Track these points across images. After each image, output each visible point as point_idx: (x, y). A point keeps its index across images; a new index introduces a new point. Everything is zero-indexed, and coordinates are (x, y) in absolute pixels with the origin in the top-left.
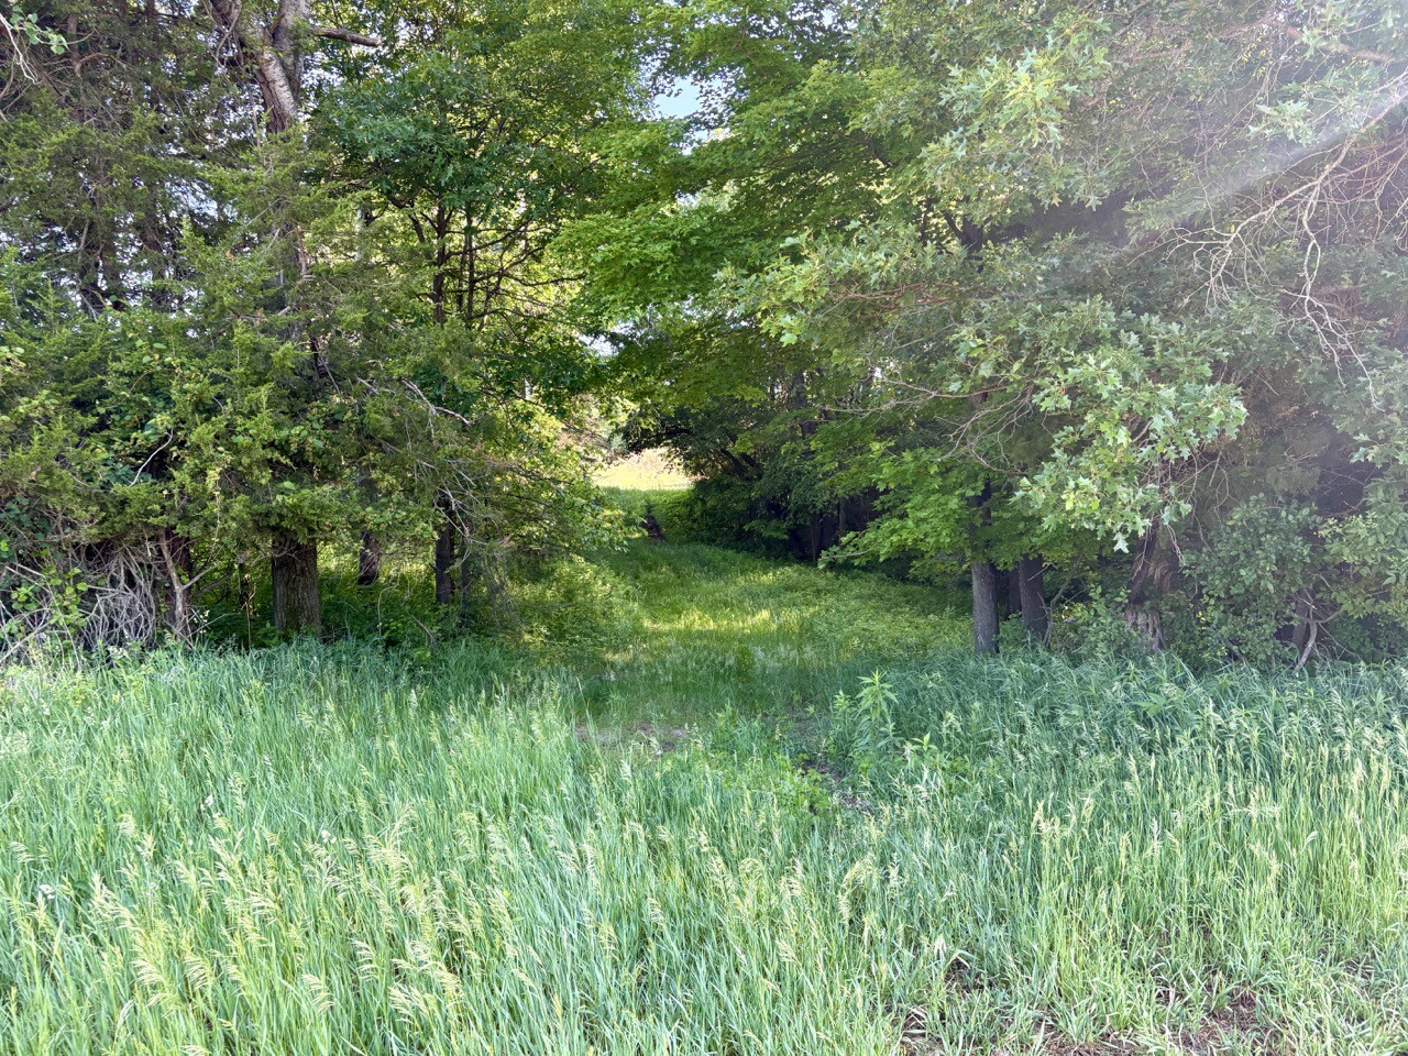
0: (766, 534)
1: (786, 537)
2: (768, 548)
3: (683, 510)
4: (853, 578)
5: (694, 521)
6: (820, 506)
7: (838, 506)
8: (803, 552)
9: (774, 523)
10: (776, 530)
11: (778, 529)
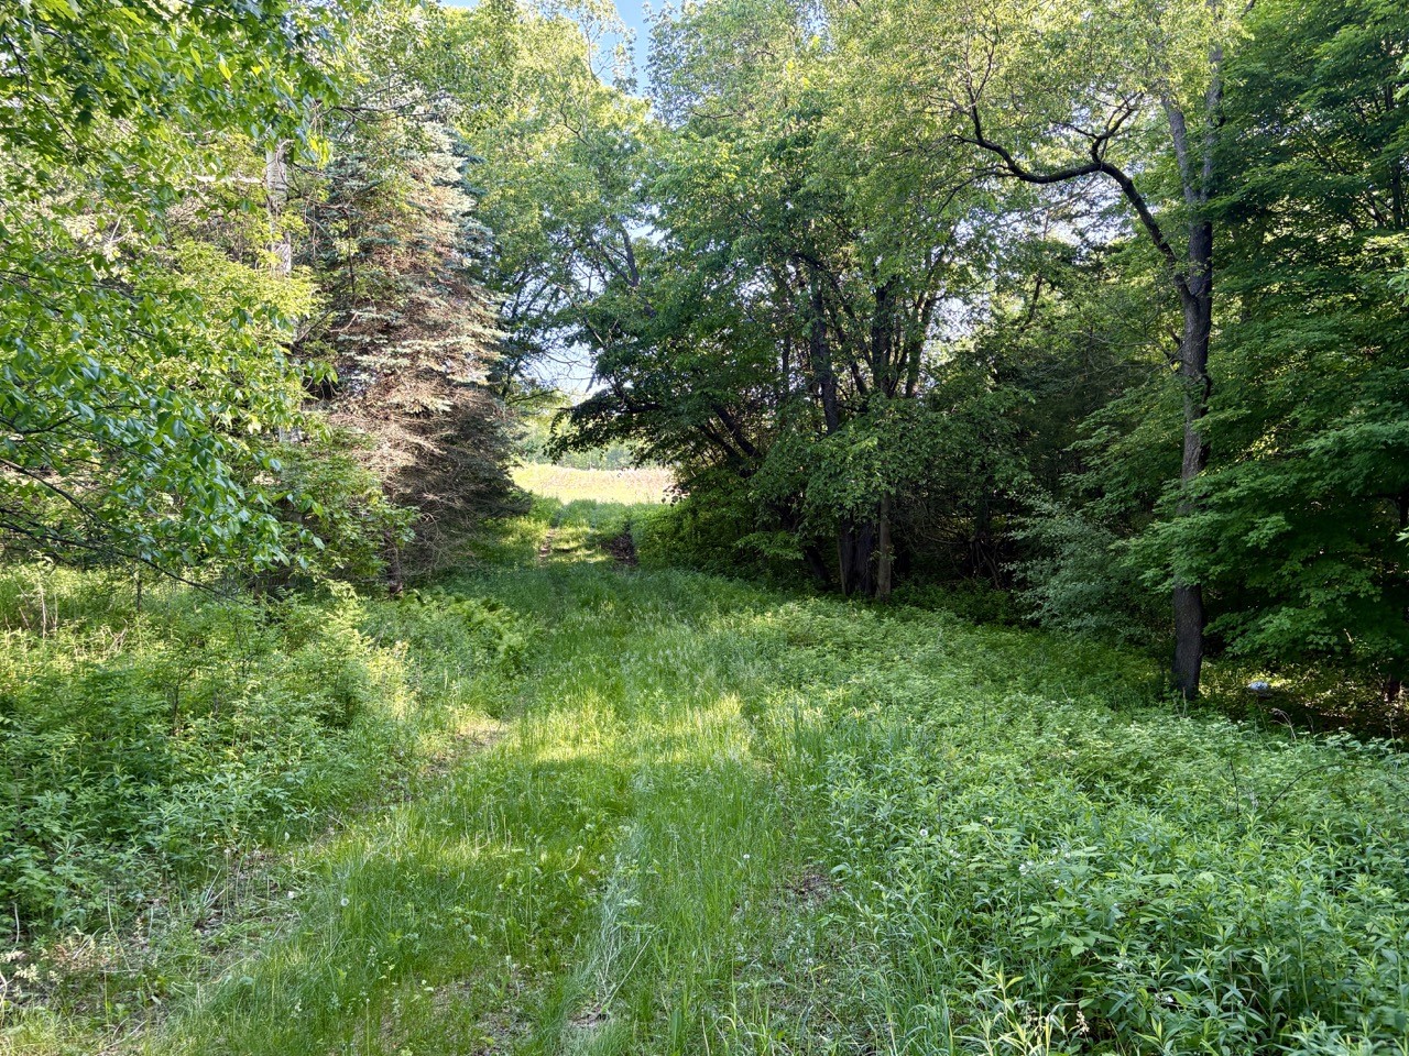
0: (770, 552)
1: (799, 556)
2: (776, 574)
3: (668, 525)
4: (904, 620)
5: (681, 539)
6: (849, 504)
7: (878, 506)
8: (827, 578)
9: (781, 536)
10: (786, 547)
11: (787, 544)
